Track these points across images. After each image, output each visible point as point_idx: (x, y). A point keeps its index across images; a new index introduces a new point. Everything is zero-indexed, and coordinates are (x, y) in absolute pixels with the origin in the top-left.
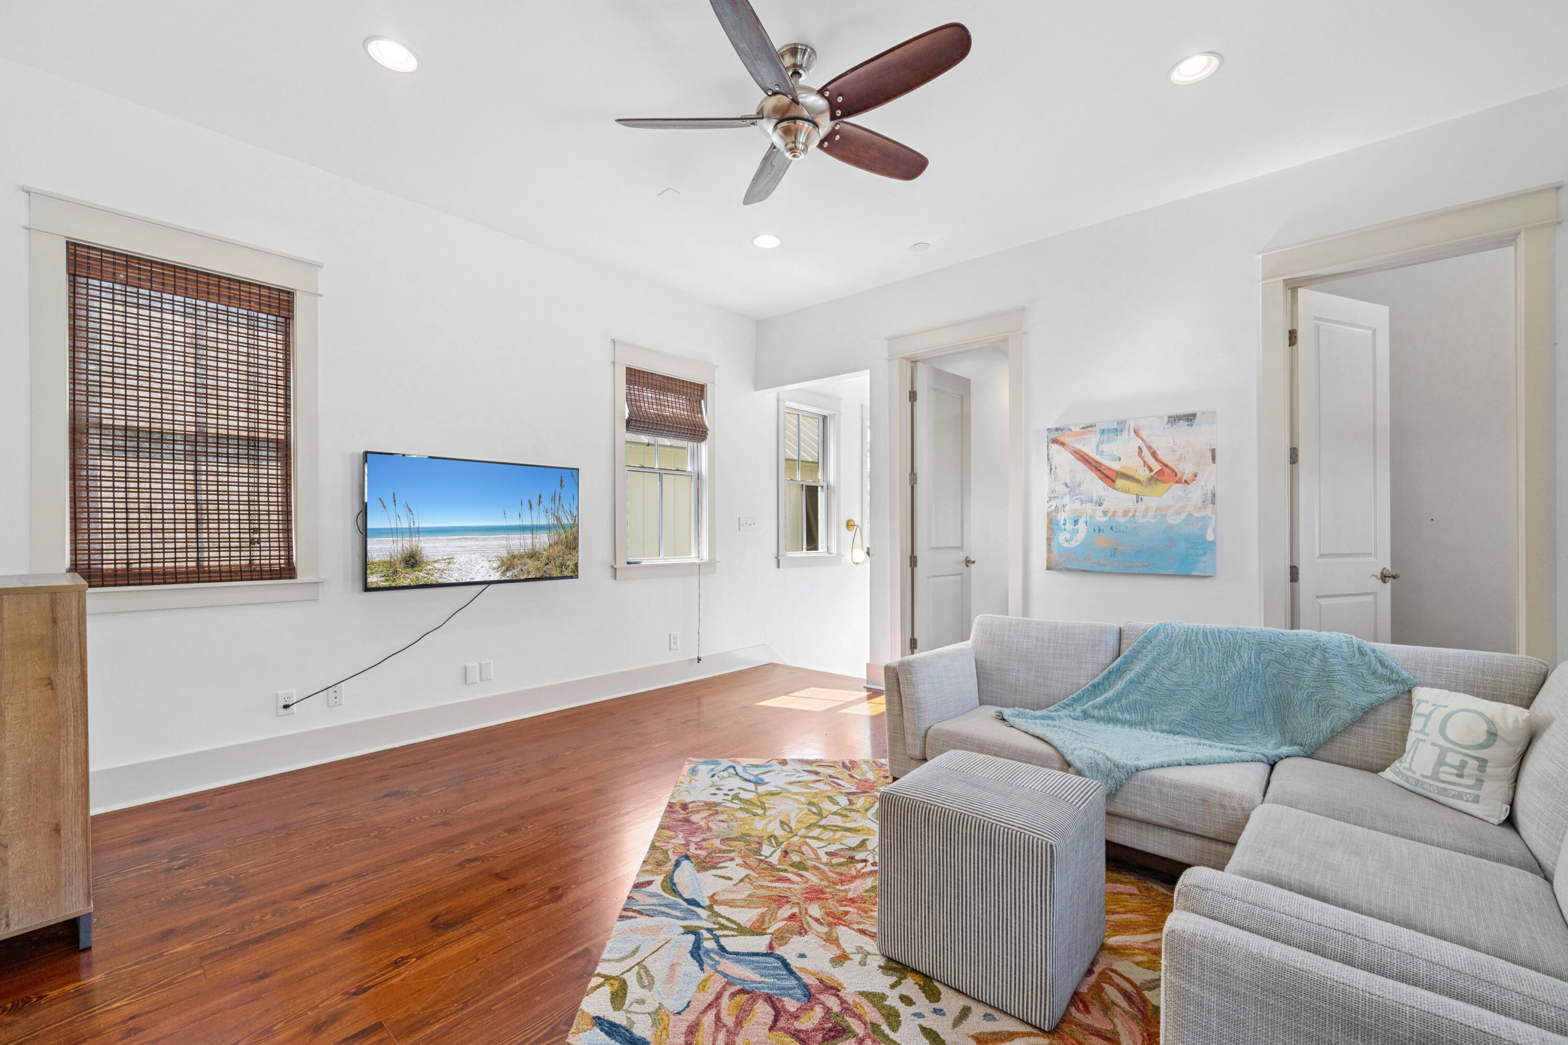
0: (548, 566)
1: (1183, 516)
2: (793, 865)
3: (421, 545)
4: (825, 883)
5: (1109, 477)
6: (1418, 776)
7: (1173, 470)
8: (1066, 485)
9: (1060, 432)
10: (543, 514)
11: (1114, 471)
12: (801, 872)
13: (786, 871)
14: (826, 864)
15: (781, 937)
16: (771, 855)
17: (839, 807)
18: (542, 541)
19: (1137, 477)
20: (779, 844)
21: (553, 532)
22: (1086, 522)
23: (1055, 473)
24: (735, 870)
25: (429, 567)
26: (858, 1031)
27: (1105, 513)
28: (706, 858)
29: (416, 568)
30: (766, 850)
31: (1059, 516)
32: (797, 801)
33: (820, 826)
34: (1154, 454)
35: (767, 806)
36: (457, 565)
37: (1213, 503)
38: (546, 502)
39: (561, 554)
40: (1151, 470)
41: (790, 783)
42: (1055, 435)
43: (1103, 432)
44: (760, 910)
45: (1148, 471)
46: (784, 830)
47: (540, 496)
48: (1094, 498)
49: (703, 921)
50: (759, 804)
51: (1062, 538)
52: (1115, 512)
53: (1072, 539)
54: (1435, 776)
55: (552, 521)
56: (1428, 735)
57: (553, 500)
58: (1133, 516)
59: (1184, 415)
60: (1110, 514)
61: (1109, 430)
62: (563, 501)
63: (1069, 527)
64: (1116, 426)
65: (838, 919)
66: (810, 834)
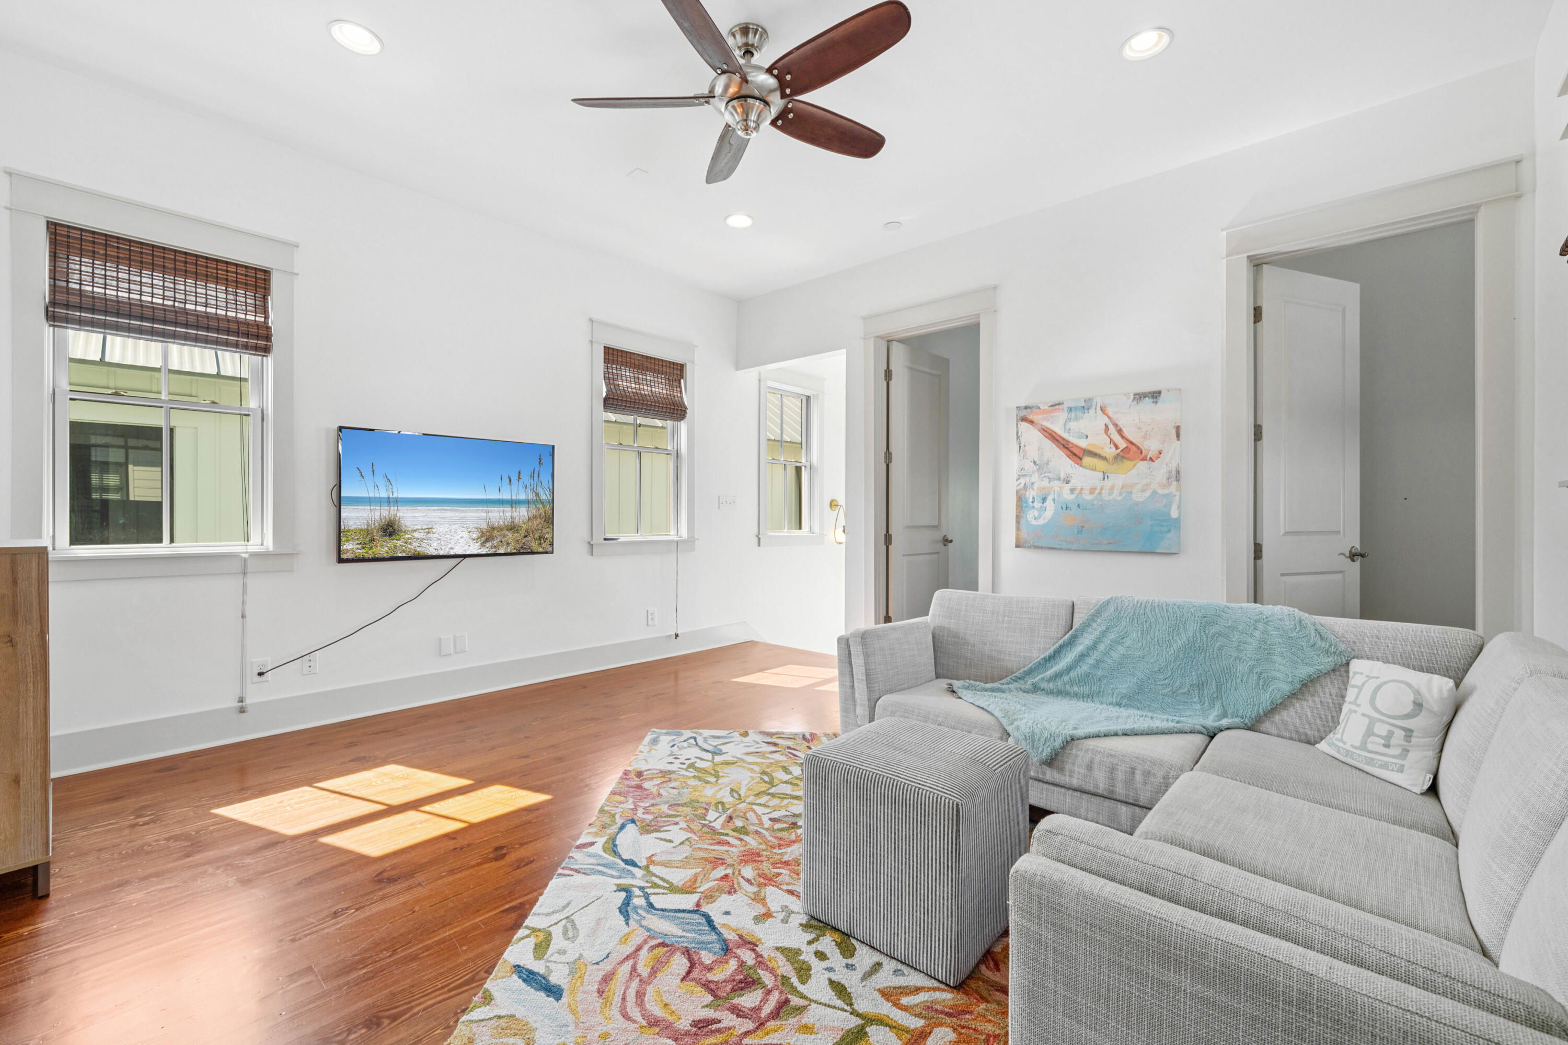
0: (527, 539)
1: (1148, 493)
2: (735, 830)
3: (400, 514)
4: (763, 847)
5: (1076, 454)
6: (1348, 747)
7: (1138, 448)
8: (1035, 462)
9: (1029, 410)
10: (522, 490)
11: (1081, 449)
12: (742, 836)
13: (727, 835)
14: (767, 829)
15: (710, 897)
16: (715, 820)
17: (791, 776)
18: (521, 514)
19: (1103, 454)
20: (725, 810)
21: (532, 506)
22: (1054, 500)
23: (1024, 451)
24: (677, 833)
25: (408, 536)
26: (767, 982)
27: (1072, 490)
28: (651, 822)
29: (394, 537)
30: (712, 815)
31: (1027, 493)
32: (752, 770)
33: (769, 794)
34: (1120, 432)
35: (721, 774)
36: (436, 535)
37: (1178, 480)
38: (525, 478)
39: (540, 527)
40: (1117, 447)
41: (748, 754)
42: (1023, 413)
43: (1070, 409)
44: (694, 871)
45: (1114, 448)
46: (733, 797)
47: (519, 473)
48: (1062, 477)
49: (637, 879)
50: (713, 772)
51: (1030, 515)
52: (1082, 489)
53: (1040, 516)
54: (1363, 746)
55: (531, 496)
56: (1359, 706)
57: (532, 477)
58: (1100, 493)
59: (1150, 393)
60: (1077, 492)
61: (1076, 408)
62: (541, 478)
63: (1037, 505)
64: (1083, 404)
65: (768, 880)
66: (758, 802)
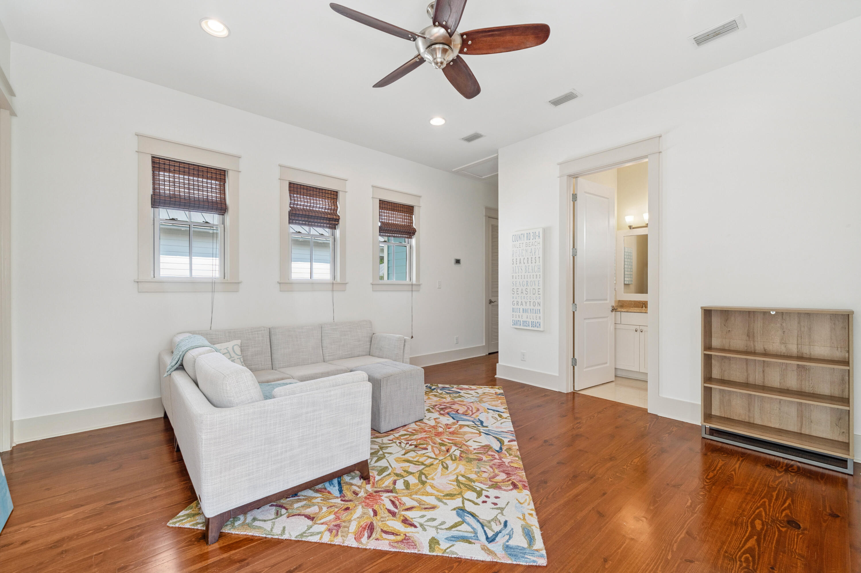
2: (445, 445)
4: (433, 438)
12: (443, 442)
13: (449, 443)
14: (430, 444)
15: (454, 424)
16: (455, 450)
17: (406, 479)
20: (451, 456)
24: (473, 445)
28: (488, 451)
30: (457, 453)
32: (433, 487)
33: (425, 465)
35: (455, 483)
44: (461, 430)
46: (446, 464)
49: (482, 429)
50: (461, 485)
65: (433, 427)
66: (432, 460)
